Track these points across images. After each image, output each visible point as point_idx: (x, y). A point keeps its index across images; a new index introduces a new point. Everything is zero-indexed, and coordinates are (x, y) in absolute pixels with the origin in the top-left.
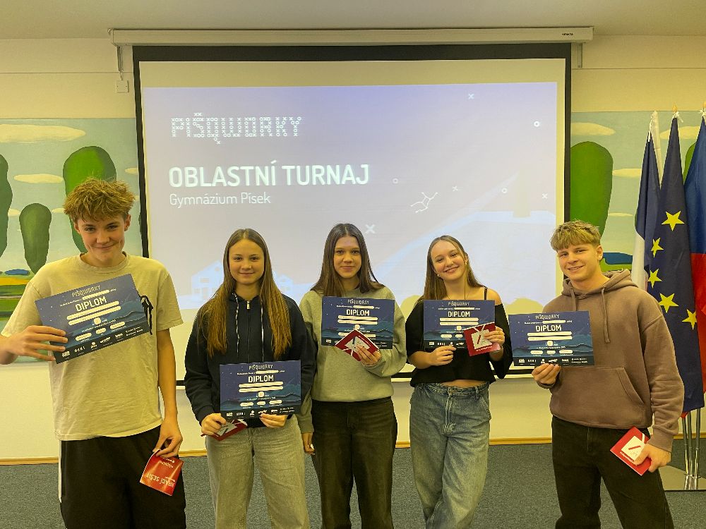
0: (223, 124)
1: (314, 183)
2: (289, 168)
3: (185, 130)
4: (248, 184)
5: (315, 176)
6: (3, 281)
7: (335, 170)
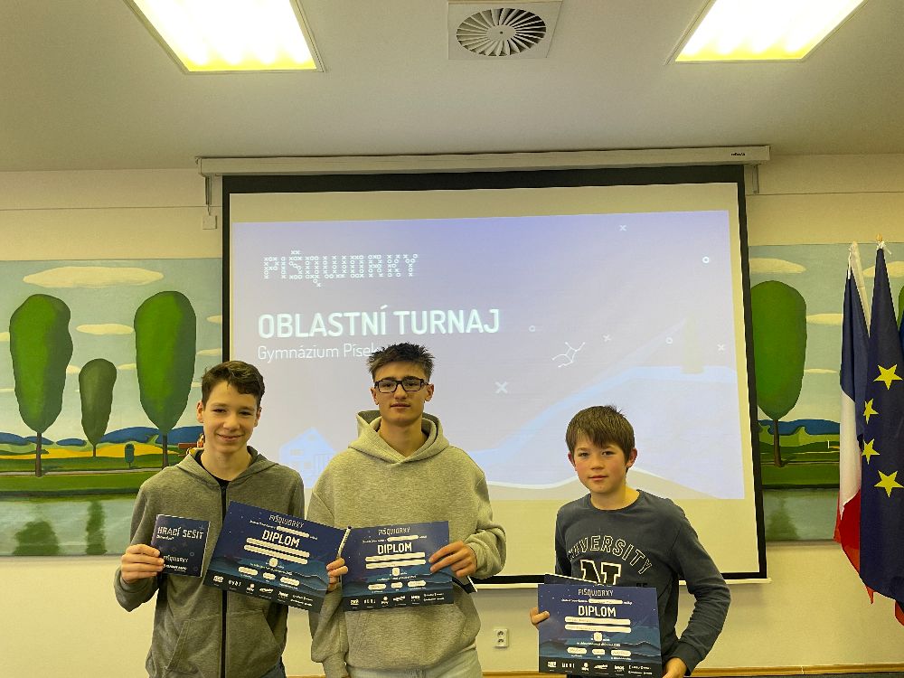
0: (325, 263)
1: (433, 331)
2: (402, 314)
3: (280, 270)
4: (352, 333)
5: (433, 322)
6: (54, 453)
7: (458, 316)
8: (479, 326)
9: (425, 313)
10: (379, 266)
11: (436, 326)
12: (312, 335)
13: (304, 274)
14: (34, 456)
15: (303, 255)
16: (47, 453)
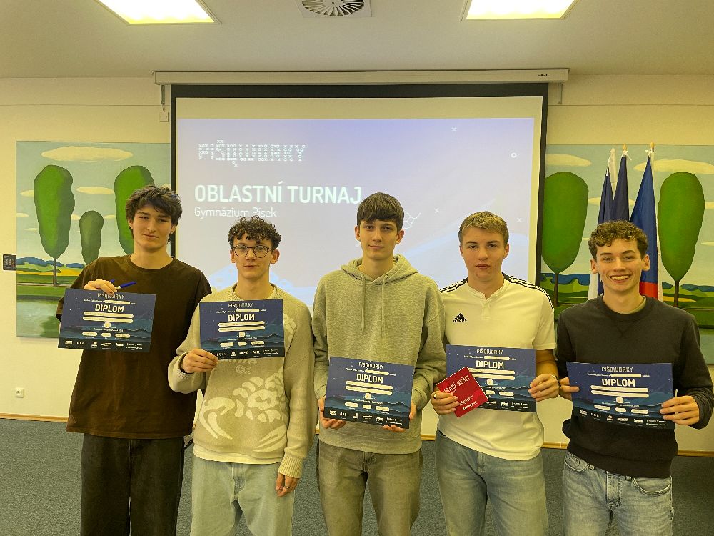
0: (241, 149)
2: (293, 188)
3: (210, 154)
4: (258, 201)
5: (315, 195)
6: (65, 272)
7: (332, 191)
8: (346, 198)
9: (309, 188)
10: (278, 153)
11: (317, 197)
12: (231, 200)
13: (226, 157)
14: (52, 274)
15: (226, 144)
16: (60, 272)
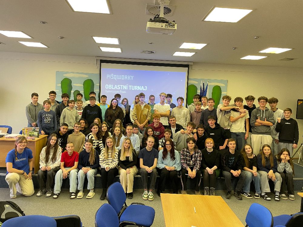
0: (117, 76)
1: (135, 89)
2: (130, 86)
3: (109, 77)
5: (135, 88)
8: (143, 89)
9: (134, 86)
10: (127, 78)
12: (115, 89)
13: (114, 78)
15: (114, 75)
